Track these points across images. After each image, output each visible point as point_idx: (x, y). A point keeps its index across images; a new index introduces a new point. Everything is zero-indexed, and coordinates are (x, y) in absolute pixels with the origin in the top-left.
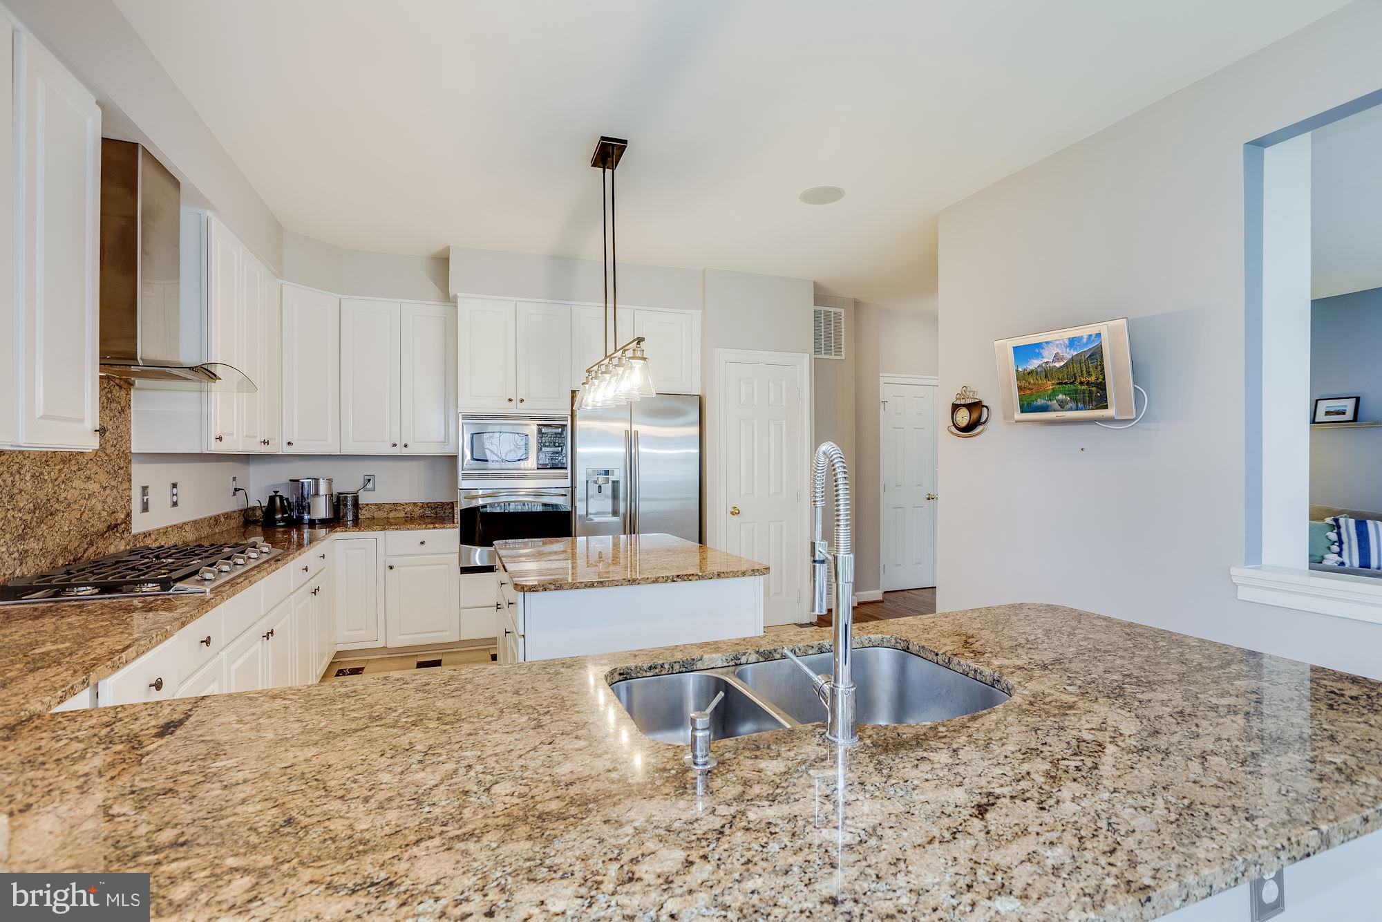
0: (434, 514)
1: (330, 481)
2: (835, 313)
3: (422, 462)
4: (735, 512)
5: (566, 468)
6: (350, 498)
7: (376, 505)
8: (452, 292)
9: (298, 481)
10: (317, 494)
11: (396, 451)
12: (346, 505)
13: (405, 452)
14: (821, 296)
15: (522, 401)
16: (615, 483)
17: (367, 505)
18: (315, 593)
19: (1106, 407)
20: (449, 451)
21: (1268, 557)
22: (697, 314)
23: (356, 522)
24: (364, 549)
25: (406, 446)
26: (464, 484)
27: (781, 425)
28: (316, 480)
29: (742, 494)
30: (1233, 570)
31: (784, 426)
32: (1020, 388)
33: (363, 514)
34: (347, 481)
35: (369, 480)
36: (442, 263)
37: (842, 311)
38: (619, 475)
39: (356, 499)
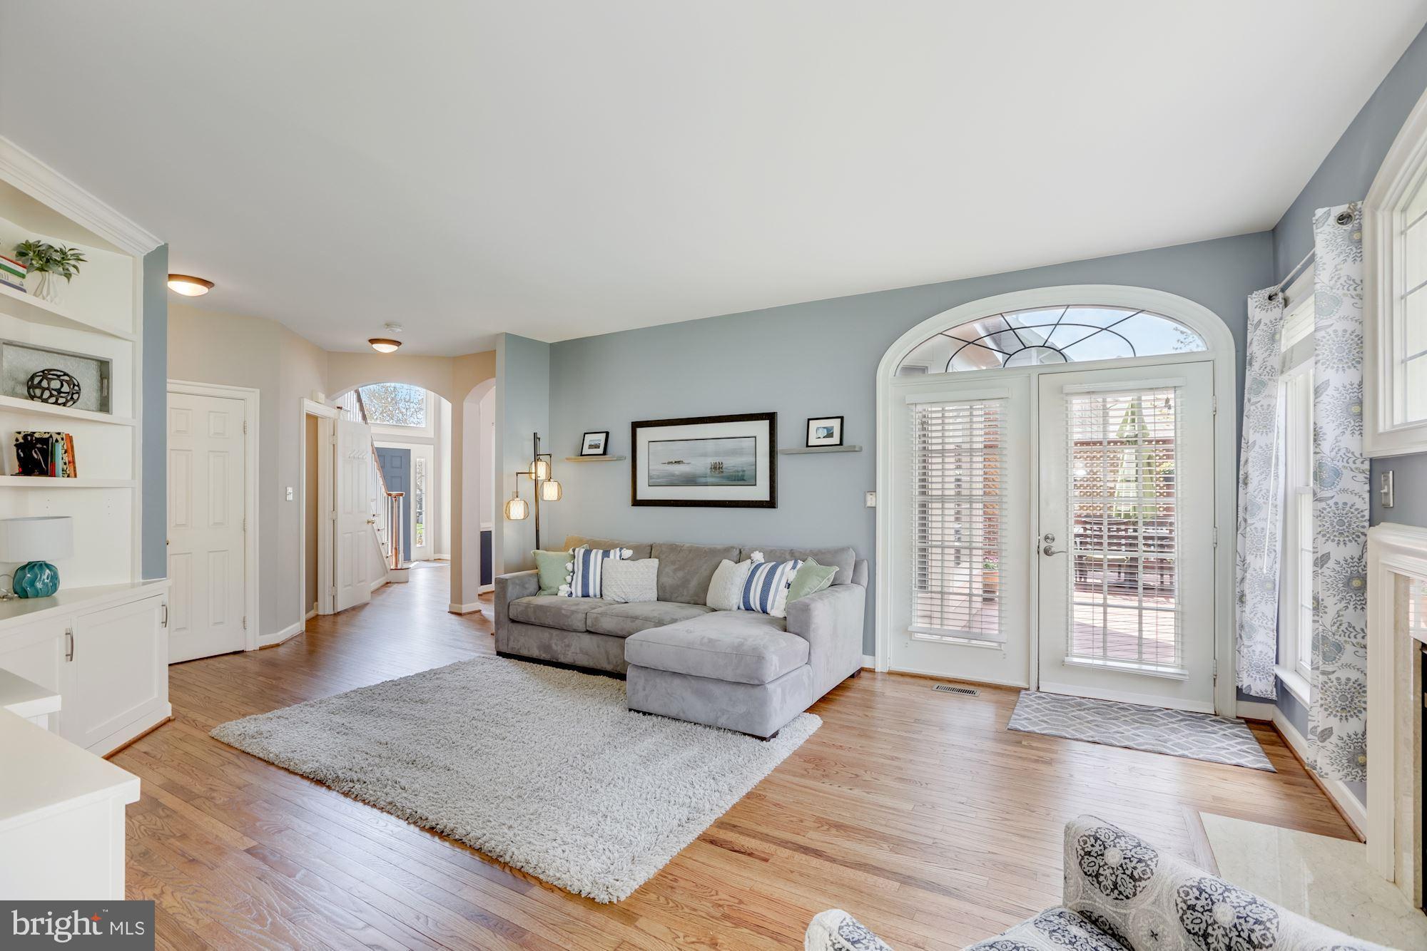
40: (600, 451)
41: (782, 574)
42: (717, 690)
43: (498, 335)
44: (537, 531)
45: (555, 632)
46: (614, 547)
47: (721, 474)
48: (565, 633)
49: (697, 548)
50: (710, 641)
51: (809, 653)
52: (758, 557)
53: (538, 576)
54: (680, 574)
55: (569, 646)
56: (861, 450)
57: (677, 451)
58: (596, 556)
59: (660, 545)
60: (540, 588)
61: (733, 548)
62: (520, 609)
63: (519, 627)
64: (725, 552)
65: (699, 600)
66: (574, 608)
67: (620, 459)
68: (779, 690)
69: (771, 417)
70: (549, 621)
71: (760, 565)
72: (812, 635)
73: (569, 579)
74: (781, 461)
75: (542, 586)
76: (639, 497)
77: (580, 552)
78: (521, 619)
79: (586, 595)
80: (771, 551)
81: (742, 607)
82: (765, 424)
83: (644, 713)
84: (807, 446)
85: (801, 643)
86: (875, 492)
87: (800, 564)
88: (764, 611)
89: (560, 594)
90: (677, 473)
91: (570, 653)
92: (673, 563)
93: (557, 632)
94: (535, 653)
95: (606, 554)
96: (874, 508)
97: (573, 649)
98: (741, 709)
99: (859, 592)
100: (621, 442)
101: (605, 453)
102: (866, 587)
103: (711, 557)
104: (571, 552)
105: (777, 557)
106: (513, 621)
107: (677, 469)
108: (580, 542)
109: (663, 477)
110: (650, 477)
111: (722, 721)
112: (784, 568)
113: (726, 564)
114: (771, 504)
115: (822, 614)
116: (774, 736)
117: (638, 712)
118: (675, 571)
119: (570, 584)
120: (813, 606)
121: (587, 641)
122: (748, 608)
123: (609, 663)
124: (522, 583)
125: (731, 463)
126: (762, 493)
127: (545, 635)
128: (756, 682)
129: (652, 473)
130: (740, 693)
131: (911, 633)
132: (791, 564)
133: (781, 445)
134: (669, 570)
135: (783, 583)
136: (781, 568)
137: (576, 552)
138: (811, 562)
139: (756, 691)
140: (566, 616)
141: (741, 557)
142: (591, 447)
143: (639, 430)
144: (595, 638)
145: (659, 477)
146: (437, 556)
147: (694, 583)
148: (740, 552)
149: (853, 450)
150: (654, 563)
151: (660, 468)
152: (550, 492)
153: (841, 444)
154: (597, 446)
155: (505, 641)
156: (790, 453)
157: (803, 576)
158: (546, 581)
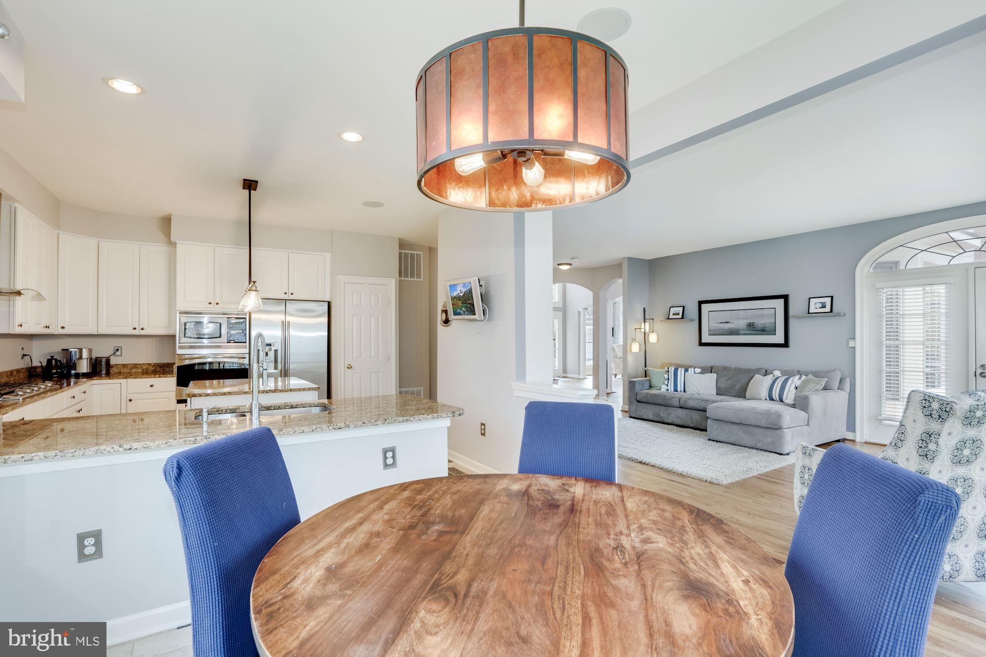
0: (161, 370)
1: (90, 351)
2: (417, 254)
3: (154, 339)
4: (350, 367)
5: (245, 342)
6: (104, 360)
7: (122, 364)
8: (173, 239)
9: (68, 350)
10: (81, 358)
11: (136, 332)
12: (101, 364)
13: (142, 333)
14: (403, 244)
15: (217, 304)
16: (276, 351)
17: (116, 365)
18: (79, 412)
19: (475, 315)
20: (171, 332)
21: (529, 378)
22: (328, 255)
23: (108, 375)
24: (113, 390)
25: (142, 329)
26: (179, 352)
27: (378, 319)
28: (81, 350)
29: (355, 356)
30: (512, 384)
31: (380, 319)
32: (453, 304)
33: (113, 370)
34: (102, 350)
35: (118, 350)
36: (166, 222)
37: (421, 253)
38: (278, 346)
39: (108, 361)
40: (680, 316)
41: (792, 382)
42: (757, 431)
43: (624, 258)
44: (645, 359)
45: (662, 408)
46: (691, 367)
47: (752, 328)
48: (668, 408)
49: (740, 368)
50: (752, 408)
51: (808, 420)
52: (777, 373)
53: (650, 381)
54: (730, 382)
55: (670, 414)
56: (845, 315)
57: (725, 316)
58: (681, 371)
59: (717, 367)
60: (651, 387)
61: (761, 368)
62: (643, 395)
63: (642, 404)
64: (757, 371)
65: (742, 394)
66: (672, 396)
67: (692, 320)
68: (790, 433)
69: (786, 298)
70: (660, 402)
71: (779, 377)
72: (810, 411)
73: (666, 382)
74: (792, 322)
75: (652, 385)
76: (703, 341)
77: (672, 369)
78: (644, 401)
79: (676, 390)
80: (786, 371)
81: (768, 398)
82: (782, 301)
83: (717, 441)
84: (809, 313)
85: (803, 414)
86: (855, 338)
87: (804, 377)
88: (781, 401)
89: (662, 390)
90: (726, 328)
91: (670, 418)
92: (725, 376)
93: (664, 407)
94: (651, 417)
95: (686, 370)
96: (854, 348)
97: (672, 416)
98: (769, 440)
99: (844, 396)
100: (692, 311)
101: (682, 318)
102: (848, 392)
103: (750, 374)
104: (666, 369)
105: (789, 374)
106: (638, 401)
107: (726, 326)
108: (671, 365)
109: (718, 330)
110: (709, 331)
111: (759, 445)
112: (793, 380)
113: (758, 377)
114: (786, 345)
115: (816, 400)
116: (788, 454)
117: (714, 441)
118: (727, 380)
119: (667, 385)
120: (810, 397)
121: (680, 412)
122: (771, 399)
123: (692, 423)
124: (642, 383)
125: (760, 322)
126: (779, 338)
127: (657, 408)
128: (777, 427)
129: (711, 328)
130: (769, 432)
131: (881, 420)
132: (799, 376)
133: (791, 313)
134: (723, 379)
135: (793, 386)
136: (791, 379)
137: (670, 369)
138: (811, 376)
139: (778, 431)
140: (669, 399)
141: (766, 373)
142: (674, 314)
143: (703, 305)
144: (685, 411)
145: (715, 330)
146: (564, 375)
147: (738, 386)
148: (766, 371)
149: (839, 315)
150: (714, 376)
151: (715, 325)
152: (653, 338)
153: (831, 311)
154: (678, 314)
155: (634, 412)
156: (797, 317)
157: (805, 383)
158: (654, 383)
